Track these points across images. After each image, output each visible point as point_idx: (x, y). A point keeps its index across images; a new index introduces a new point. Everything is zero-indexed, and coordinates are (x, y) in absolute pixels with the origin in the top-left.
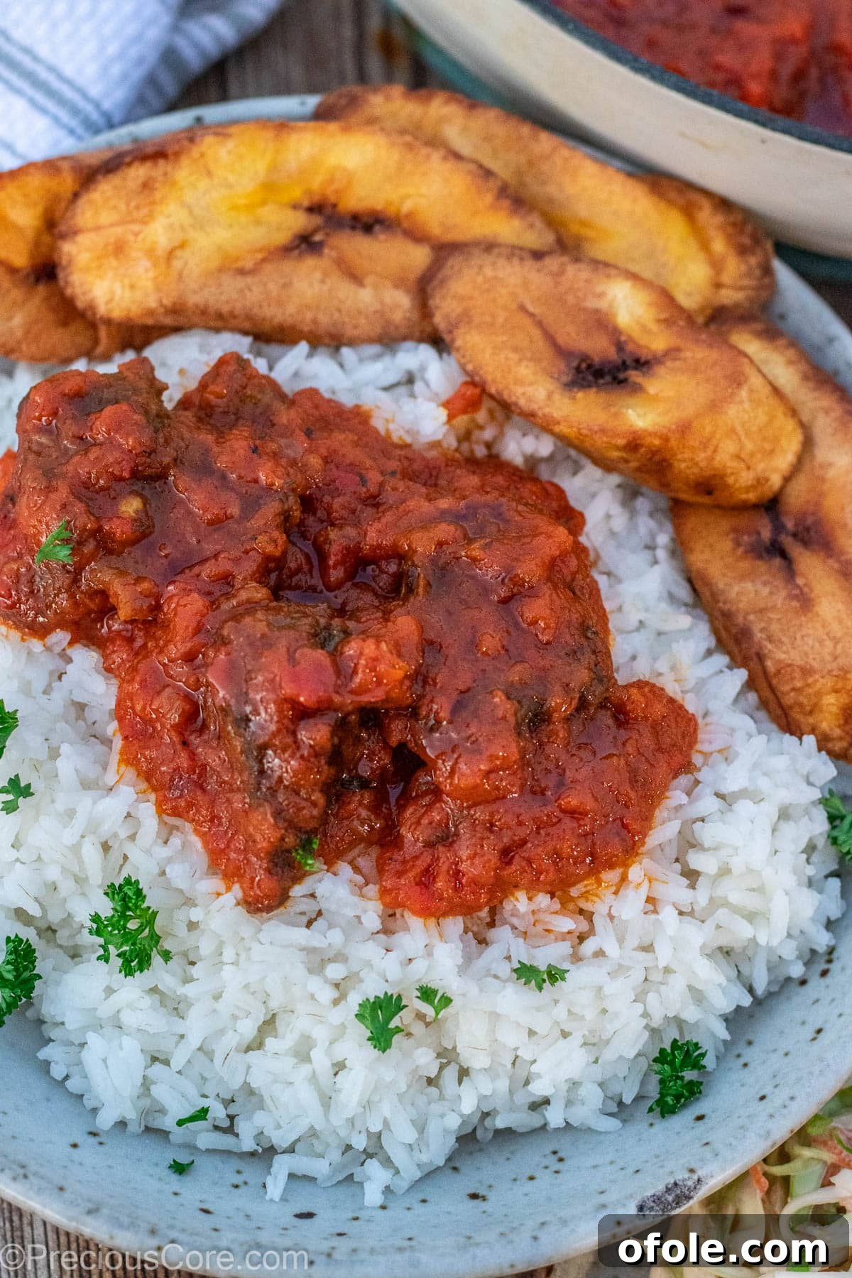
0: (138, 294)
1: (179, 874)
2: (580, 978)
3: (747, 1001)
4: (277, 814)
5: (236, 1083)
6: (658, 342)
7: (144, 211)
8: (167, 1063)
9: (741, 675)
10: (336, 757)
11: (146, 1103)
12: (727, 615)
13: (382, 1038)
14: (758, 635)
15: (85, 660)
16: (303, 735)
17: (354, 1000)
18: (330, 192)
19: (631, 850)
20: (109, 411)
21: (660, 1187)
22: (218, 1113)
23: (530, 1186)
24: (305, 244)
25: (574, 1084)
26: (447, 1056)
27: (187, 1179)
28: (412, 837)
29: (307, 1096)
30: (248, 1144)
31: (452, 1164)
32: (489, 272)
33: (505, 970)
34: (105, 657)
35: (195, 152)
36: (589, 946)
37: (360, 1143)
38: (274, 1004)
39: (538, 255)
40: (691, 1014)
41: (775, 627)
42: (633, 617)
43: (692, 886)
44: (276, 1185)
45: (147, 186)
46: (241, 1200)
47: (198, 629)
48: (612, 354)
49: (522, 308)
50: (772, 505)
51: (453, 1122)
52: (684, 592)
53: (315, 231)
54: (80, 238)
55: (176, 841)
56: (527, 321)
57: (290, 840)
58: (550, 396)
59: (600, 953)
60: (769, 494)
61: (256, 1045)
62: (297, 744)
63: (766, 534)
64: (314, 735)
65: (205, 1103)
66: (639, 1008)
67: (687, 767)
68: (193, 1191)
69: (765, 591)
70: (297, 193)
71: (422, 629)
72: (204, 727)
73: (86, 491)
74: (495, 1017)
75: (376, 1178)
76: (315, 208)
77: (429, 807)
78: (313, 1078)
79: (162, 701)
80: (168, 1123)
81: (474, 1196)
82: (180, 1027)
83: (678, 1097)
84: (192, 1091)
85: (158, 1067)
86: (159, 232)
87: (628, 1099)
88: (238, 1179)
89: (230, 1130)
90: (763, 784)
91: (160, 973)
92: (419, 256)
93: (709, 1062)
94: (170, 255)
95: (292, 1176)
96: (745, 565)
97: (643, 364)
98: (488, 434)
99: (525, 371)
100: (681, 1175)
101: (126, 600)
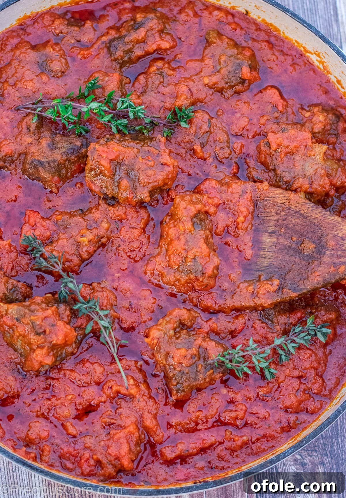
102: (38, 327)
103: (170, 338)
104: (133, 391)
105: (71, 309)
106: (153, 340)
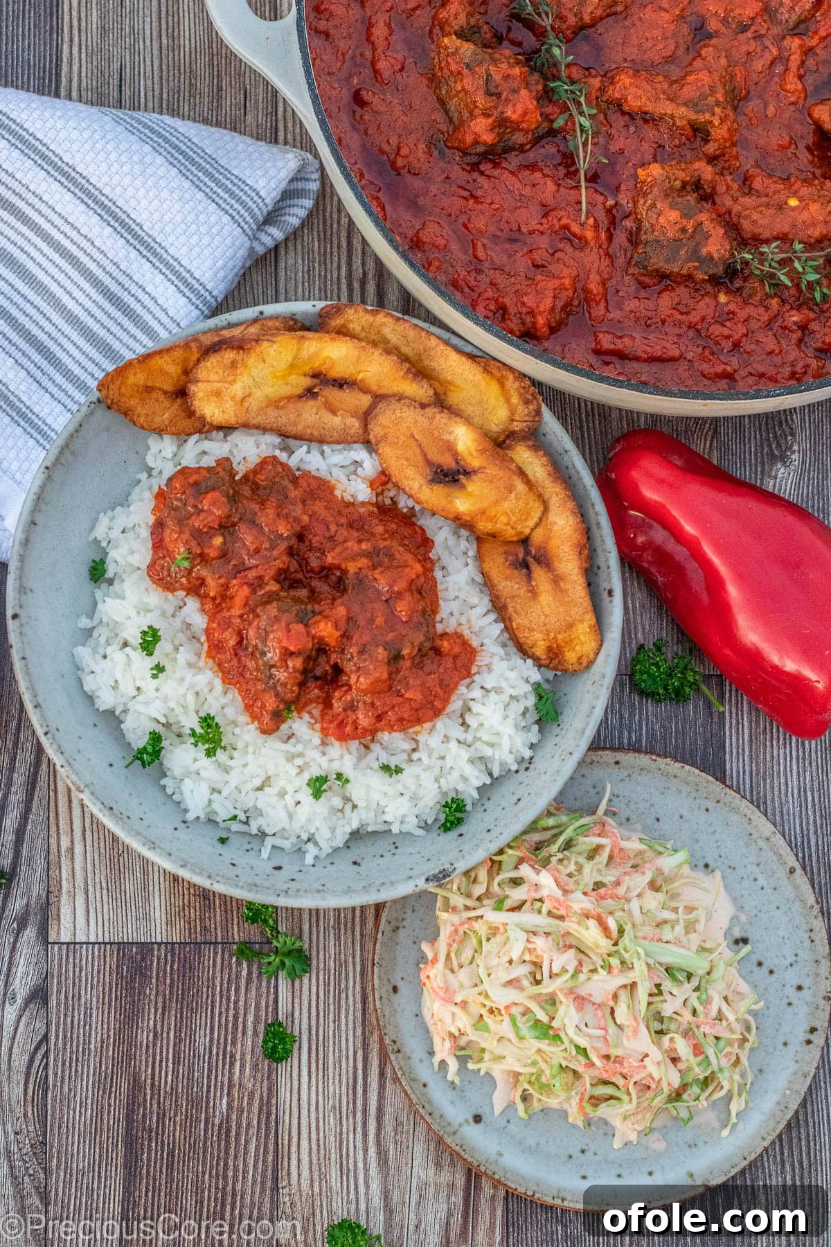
0: (226, 416)
1: (230, 711)
2: (409, 771)
3: (488, 781)
4: (277, 695)
5: (250, 805)
6: (475, 463)
7: (231, 378)
8: (220, 792)
9: (502, 626)
10: (305, 672)
11: (208, 810)
12: (498, 597)
13: (317, 794)
14: (510, 609)
15: (193, 604)
16: (290, 664)
17: (307, 776)
18: (323, 369)
19: (437, 713)
20: (210, 495)
21: (437, 871)
22: (242, 817)
23: (380, 861)
24: (309, 393)
25: (404, 816)
26: (347, 799)
27: (225, 846)
28: (337, 706)
29: (283, 815)
30: (254, 831)
31: (347, 846)
32: (398, 413)
33: (376, 765)
34: (203, 604)
35: (258, 349)
36: (415, 756)
37: (305, 837)
38: (270, 773)
39: (423, 406)
40: (461, 787)
41: (518, 607)
42: (452, 594)
43: (466, 731)
44: (265, 853)
45: (233, 364)
46: (250, 859)
47: (246, 604)
48: (453, 465)
49: (412, 436)
50: (525, 541)
51: (349, 830)
52: (479, 579)
53: (315, 387)
54: (200, 384)
55: (230, 696)
56: (414, 444)
57: (282, 706)
58: (421, 487)
59: (420, 760)
60: (523, 537)
61: (260, 789)
62: (287, 667)
63: (521, 556)
64: (296, 663)
65: (236, 812)
66: (436, 785)
67: (469, 675)
68: (229, 853)
69: (516, 587)
70: (307, 369)
71: (348, 612)
72: (246, 648)
73: (197, 534)
74: (368, 787)
75: (311, 850)
76: (315, 376)
77: (346, 692)
78: (286, 806)
79: (227, 634)
80: (219, 819)
81: (355, 863)
82: (227, 777)
83: (452, 823)
84: (230, 807)
85: (216, 795)
86: (238, 389)
87: (429, 822)
88: (249, 847)
89: (247, 823)
90: (504, 684)
91: (221, 755)
92: (366, 400)
93: (469, 807)
94: (243, 400)
95: (273, 847)
96: (508, 572)
97: (467, 473)
98: (391, 494)
99: (410, 472)
100: (447, 866)
101: (212, 587)
102: (493, 84)
103: (671, 188)
104: (589, 234)
105: (546, 86)
106: (648, 176)
